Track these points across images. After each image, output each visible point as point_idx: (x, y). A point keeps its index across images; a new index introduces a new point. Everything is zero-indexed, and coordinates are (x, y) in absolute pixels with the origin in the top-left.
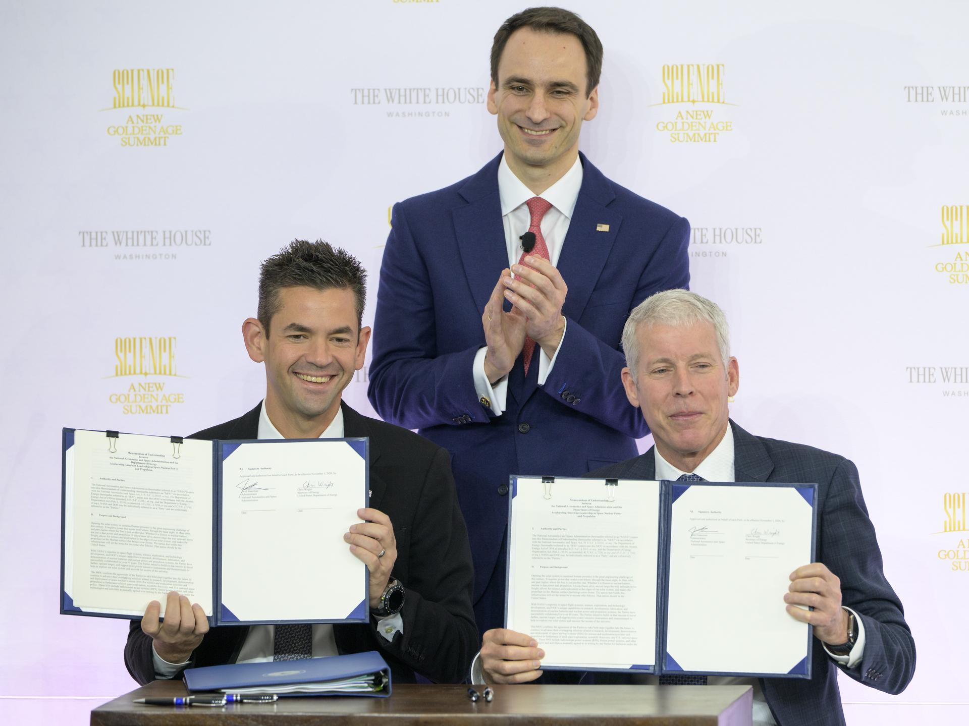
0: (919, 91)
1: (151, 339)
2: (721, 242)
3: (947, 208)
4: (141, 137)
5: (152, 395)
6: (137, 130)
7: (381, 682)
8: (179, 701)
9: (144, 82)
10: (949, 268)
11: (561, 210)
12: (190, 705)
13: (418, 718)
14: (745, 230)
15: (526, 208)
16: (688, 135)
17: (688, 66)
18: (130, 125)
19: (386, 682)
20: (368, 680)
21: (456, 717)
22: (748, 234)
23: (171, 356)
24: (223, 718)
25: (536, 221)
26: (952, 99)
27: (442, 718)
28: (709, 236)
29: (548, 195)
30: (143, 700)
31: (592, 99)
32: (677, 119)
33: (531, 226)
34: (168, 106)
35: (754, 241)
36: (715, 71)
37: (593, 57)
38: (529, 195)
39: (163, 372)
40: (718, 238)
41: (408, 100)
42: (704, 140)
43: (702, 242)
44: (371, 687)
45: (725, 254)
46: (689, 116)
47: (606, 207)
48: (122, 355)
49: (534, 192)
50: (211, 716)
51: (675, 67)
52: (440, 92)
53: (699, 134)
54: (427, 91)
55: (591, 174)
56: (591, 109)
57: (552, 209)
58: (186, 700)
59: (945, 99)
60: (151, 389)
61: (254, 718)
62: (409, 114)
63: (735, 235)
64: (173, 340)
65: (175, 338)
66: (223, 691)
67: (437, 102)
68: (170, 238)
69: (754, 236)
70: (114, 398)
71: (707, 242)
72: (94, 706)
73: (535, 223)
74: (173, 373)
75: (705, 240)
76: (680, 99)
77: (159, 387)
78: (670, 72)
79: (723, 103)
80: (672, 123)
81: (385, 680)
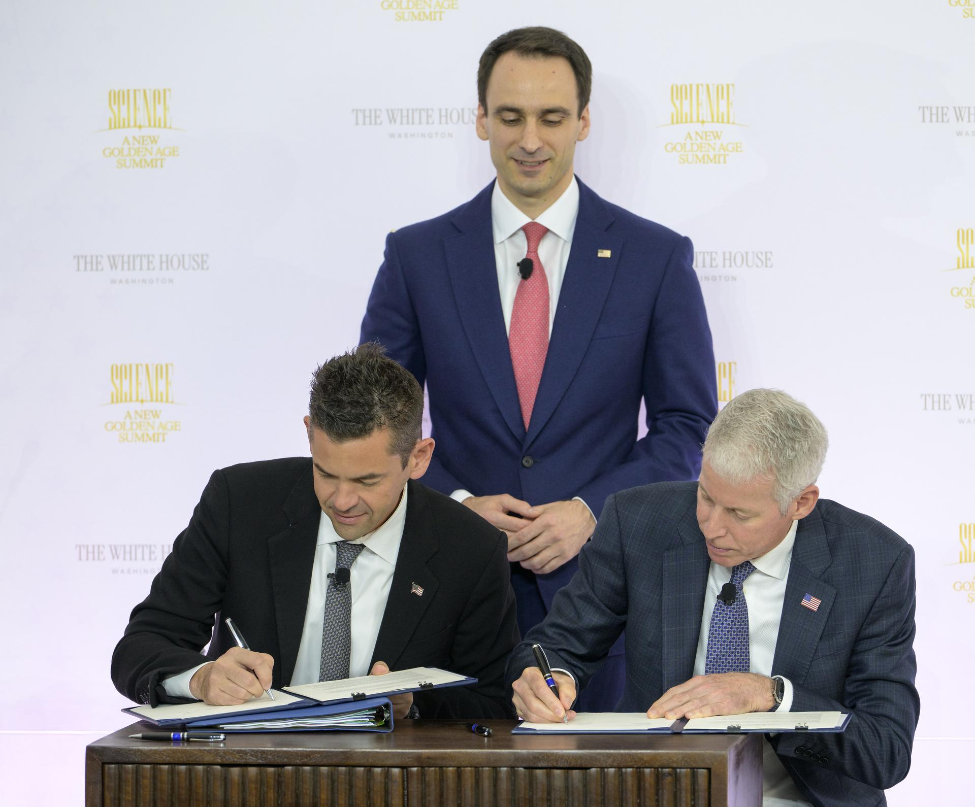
0: (934, 111)
1: (147, 366)
2: (731, 266)
3: (963, 231)
4: (138, 159)
5: (148, 423)
6: (133, 152)
7: (383, 717)
8: (176, 736)
9: (140, 102)
10: (964, 292)
11: (558, 234)
12: (188, 740)
13: (421, 753)
14: (755, 254)
15: (522, 233)
16: (697, 156)
17: (698, 86)
18: (126, 147)
19: (388, 718)
20: (369, 715)
21: (459, 752)
22: (758, 258)
23: (168, 383)
24: (222, 754)
25: (533, 247)
26: (967, 120)
27: (446, 753)
28: (719, 260)
29: (544, 219)
30: (140, 735)
31: (583, 118)
32: (685, 140)
33: (528, 252)
34: (165, 127)
35: (764, 264)
36: (723, 91)
37: (583, 77)
38: (525, 220)
39: (159, 399)
40: (727, 262)
41: (410, 121)
42: (714, 161)
43: (711, 266)
44: (373, 722)
45: (734, 279)
46: (698, 137)
47: (605, 231)
48: (117, 382)
49: (530, 217)
50: (209, 752)
51: (684, 87)
52: (443, 113)
53: (708, 156)
54: (430, 112)
55: (587, 197)
56: (583, 129)
57: (549, 234)
58: (183, 735)
59: (960, 120)
60: (148, 417)
61: (253, 753)
62: (411, 135)
63: (745, 259)
64: (170, 367)
65: (172, 365)
66: (221, 726)
67: (440, 123)
68: (167, 262)
69: (765, 260)
70: (109, 426)
71: (717, 266)
72: (90, 741)
73: (532, 249)
74: (170, 400)
75: (714, 264)
76: (689, 119)
77: (156, 415)
78: (679, 92)
79: (733, 123)
80: (681, 144)
81: (386, 715)
